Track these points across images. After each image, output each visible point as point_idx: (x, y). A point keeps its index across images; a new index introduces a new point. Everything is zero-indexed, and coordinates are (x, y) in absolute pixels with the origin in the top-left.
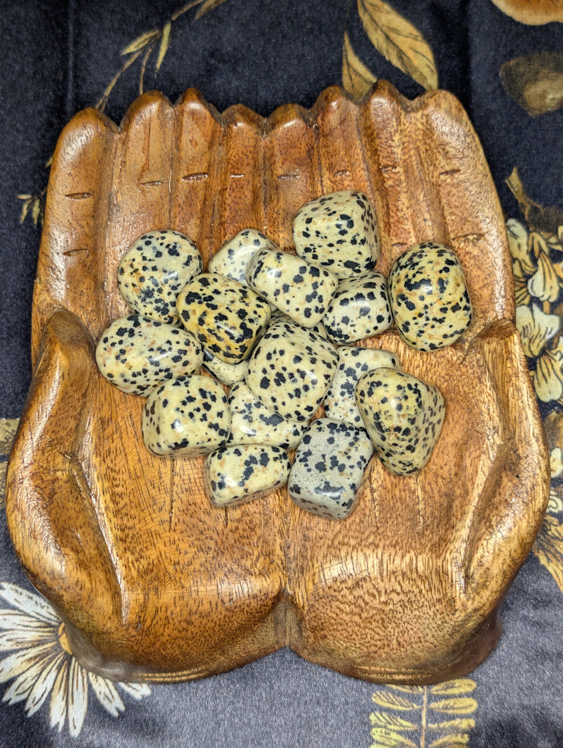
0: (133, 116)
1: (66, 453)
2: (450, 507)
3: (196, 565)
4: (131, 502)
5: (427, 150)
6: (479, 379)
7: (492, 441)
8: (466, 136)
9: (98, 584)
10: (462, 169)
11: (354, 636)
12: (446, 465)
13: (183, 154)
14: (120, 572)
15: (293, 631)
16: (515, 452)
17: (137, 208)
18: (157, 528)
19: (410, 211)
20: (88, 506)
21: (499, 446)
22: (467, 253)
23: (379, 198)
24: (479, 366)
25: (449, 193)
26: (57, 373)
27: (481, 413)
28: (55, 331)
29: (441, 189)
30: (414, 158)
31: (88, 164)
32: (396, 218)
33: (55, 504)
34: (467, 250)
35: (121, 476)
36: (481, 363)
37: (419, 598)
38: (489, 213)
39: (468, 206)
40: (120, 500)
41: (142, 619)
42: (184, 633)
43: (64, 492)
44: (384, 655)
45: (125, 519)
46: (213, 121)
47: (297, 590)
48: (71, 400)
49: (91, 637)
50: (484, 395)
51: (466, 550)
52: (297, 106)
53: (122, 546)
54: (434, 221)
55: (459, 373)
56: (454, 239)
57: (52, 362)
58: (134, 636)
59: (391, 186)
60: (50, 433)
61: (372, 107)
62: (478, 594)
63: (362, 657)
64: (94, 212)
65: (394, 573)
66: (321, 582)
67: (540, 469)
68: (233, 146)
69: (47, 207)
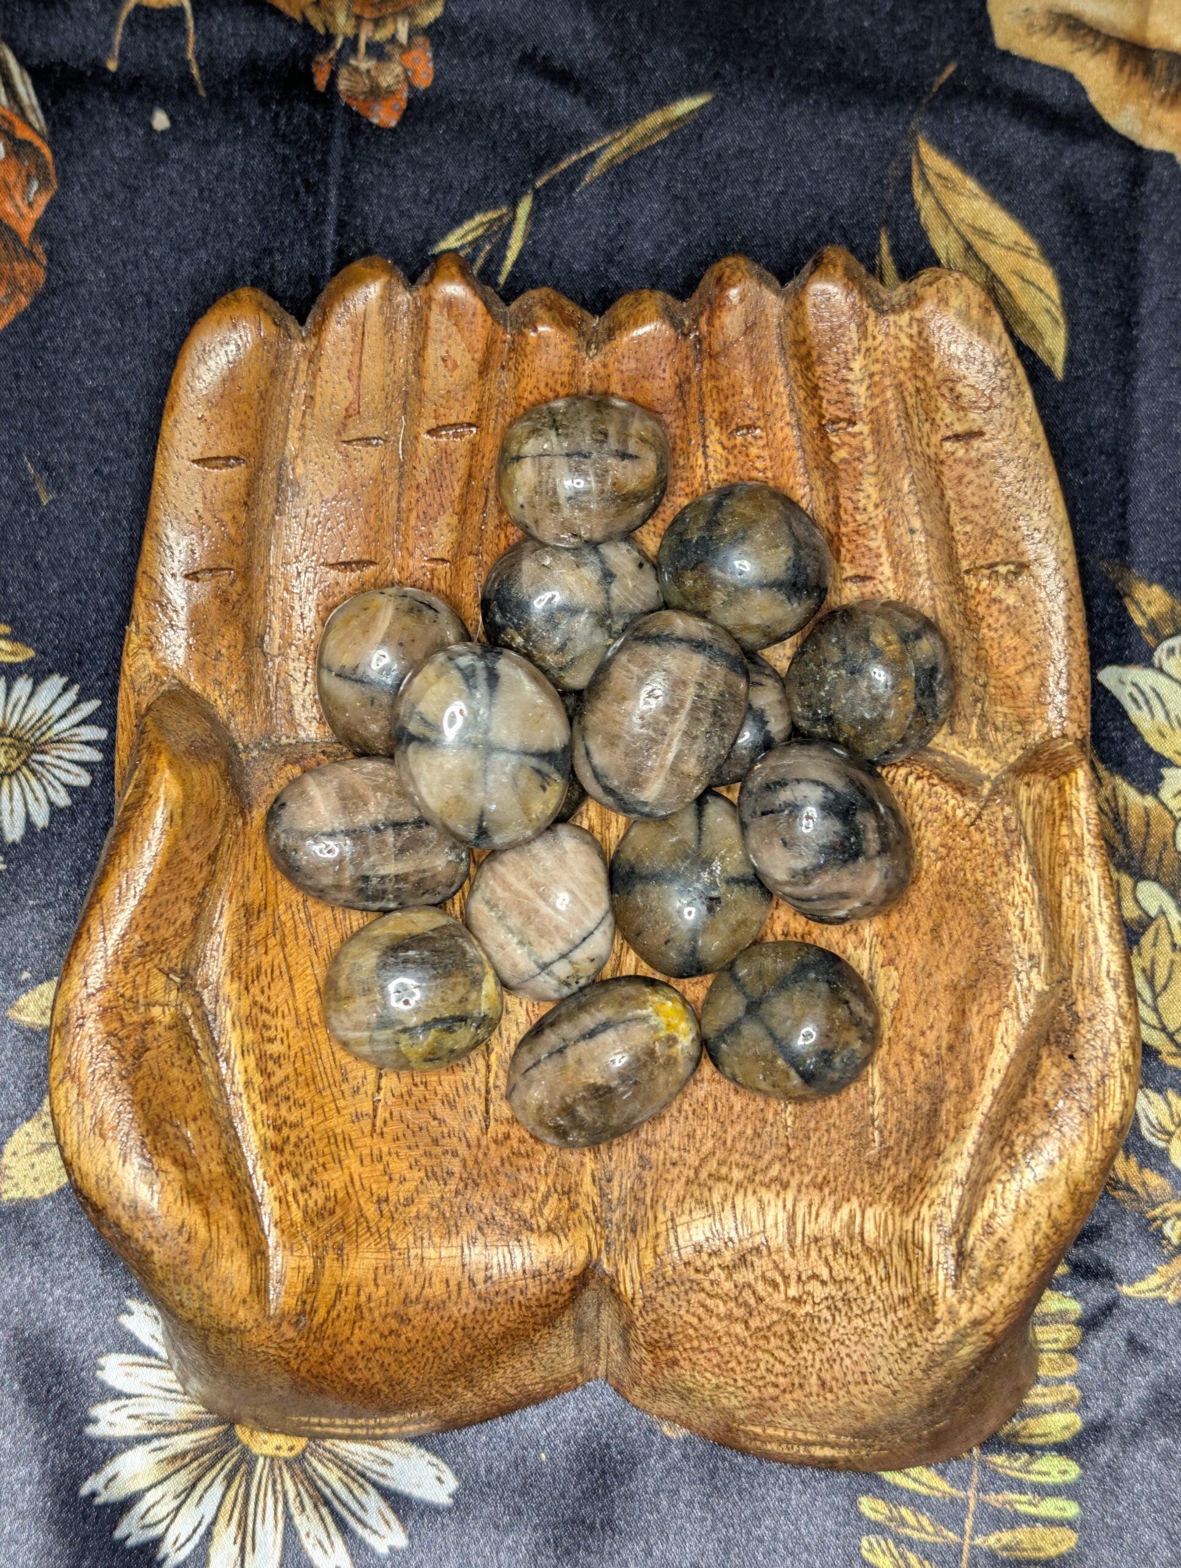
0: (332, 306)
1: (172, 970)
2: (935, 1113)
3: (422, 1205)
4: (298, 1074)
5: (918, 391)
6: (1007, 857)
7: (1025, 983)
8: (998, 364)
9: (223, 1232)
10: (989, 430)
11: (733, 1364)
12: (931, 1027)
13: (427, 384)
14: (269, 1211)
15: (614, 1347)
16: (1069, 1008)
17: (335, 489)
18: (348, 1127)
19: (881, 513)
20: (211, 1077)
21: (1039, 995)
22: (995, 601)
23: (819, 484)
24: (1008, 831)
25: (960, 479)
26: (159, 813)
27: (1006, 926)
28: (160, 728)
29: (945, 469)
30: (892, 406)
31: (239, 400)
32: (852, 526)
33: (145, 1069)
34: (995, 594)
35: (279, 1021)
36: (1013, 824)
37: (864, 1293)
38: (1041, 521)
39: (998, 506)
40: (276, 1068)
41: (308, 1307)
42: (392, 1339)
43: (165, 1047)
44: (792, 1406)
45: (284, 1107)
46: (490, 321)
47: (622, 1266)
48: (185, 866)
49: (206, 1337)
50: (1014, 891)
51: (961, 1200)
52: (659, 295)
53: (275, 1159)
54: (929, 534)
55: (966, 843)
56: (967, 572)
57: (151, 790)
58: (292, 1340)
59: (844, 461)
60: (141, 930)
61: (809, 302)
62: (982, 1290)
63: (749, 1406)
64: (248, 494)
65: (816, 1240)
66: (670, 1251)
67: (1119, 1044)
68: (528, 371)
69: (155, 484)
